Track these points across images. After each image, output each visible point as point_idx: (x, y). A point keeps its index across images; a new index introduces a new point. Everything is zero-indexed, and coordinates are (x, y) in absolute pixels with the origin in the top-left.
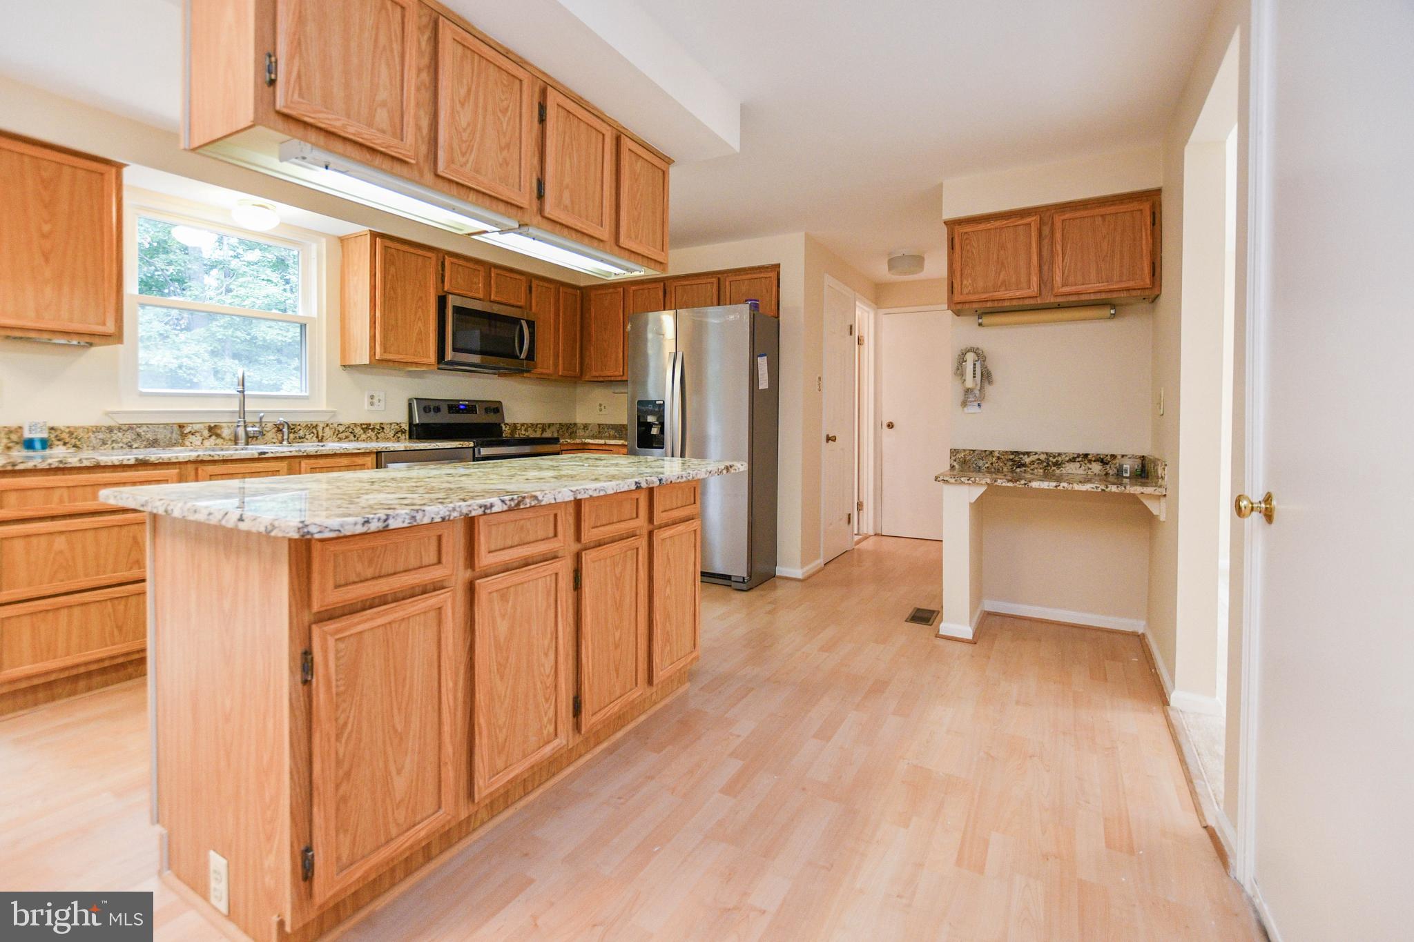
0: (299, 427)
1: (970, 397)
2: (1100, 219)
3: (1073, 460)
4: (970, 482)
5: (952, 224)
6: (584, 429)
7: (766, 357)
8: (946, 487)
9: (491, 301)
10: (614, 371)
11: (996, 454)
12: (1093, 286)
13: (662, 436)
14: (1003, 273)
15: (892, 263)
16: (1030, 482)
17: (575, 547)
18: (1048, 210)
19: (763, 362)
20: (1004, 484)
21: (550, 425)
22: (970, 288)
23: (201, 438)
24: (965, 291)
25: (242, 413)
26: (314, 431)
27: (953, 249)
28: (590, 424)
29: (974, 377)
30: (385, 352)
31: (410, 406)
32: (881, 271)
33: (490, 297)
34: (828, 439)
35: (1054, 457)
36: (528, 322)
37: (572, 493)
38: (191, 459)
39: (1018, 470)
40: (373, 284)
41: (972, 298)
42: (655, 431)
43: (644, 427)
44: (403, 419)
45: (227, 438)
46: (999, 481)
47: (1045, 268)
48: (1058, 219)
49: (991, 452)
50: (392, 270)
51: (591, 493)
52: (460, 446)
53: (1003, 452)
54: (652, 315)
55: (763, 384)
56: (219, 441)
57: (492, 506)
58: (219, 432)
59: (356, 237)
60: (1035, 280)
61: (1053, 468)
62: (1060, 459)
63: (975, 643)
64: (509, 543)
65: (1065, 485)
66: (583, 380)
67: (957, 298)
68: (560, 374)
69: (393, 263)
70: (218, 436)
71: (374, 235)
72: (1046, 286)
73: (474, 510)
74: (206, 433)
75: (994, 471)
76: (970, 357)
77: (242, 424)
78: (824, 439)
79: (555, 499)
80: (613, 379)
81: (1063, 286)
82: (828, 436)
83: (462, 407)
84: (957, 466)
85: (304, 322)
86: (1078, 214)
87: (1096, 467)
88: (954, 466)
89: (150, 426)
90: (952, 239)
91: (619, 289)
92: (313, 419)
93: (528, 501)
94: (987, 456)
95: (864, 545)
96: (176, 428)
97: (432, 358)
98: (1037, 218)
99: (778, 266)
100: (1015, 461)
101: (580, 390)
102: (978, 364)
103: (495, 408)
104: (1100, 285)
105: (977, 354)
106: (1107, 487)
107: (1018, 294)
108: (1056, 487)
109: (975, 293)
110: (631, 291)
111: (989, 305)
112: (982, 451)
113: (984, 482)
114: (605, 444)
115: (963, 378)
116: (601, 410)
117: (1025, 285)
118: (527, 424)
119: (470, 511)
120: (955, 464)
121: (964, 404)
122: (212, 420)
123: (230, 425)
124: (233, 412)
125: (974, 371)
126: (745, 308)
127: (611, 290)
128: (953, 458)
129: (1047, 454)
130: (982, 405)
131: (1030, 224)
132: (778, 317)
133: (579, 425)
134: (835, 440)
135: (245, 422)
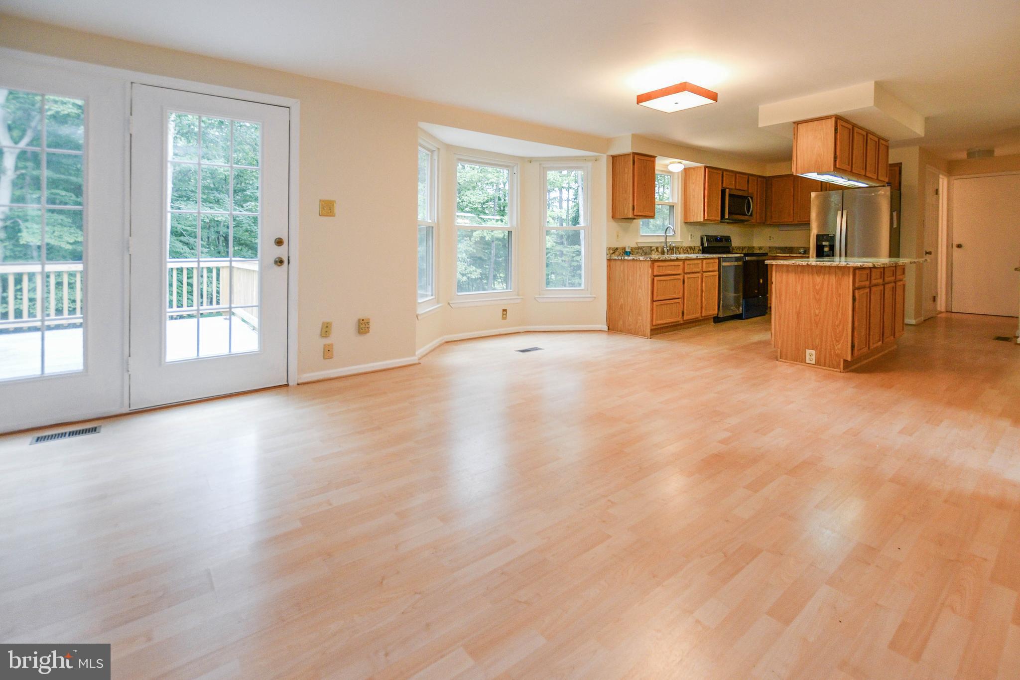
9: (737, 190)
10: (786, 219)
13: (832, 251)
19: (895, 213)
21: (745, 247)
23: (654, 252)
25: (666, 243)
26: (678, 249)
30: (708, 216)
31: (702, 239)
33: (736, 187)
36: (750, 197)
40: (705, 188)
42: (827, 248)
43: (821, 247)
44: (698, 244)
50: (710, 181)
56: (658, 253)
58: (659, 249)
59: (695, 168)
66: (766, 224)
69: (711, 178)
70: (658, 251)
71: (705, 167)
74: (656, 250)
77: (666, 246)
82: (926, 251)
83: (719, 239)
85: (673, 205)
89: (645, 247)
92: (677, 245)
96: (650, 247)
97: (719, 218)
99: (900, 163)
103: (728, 239)
118: (737, 247)
122: (658, 245)
123: (661, 247)
126: (888, 188)
127: (787, 178)
132: (900, 189)
134: (929, 253)
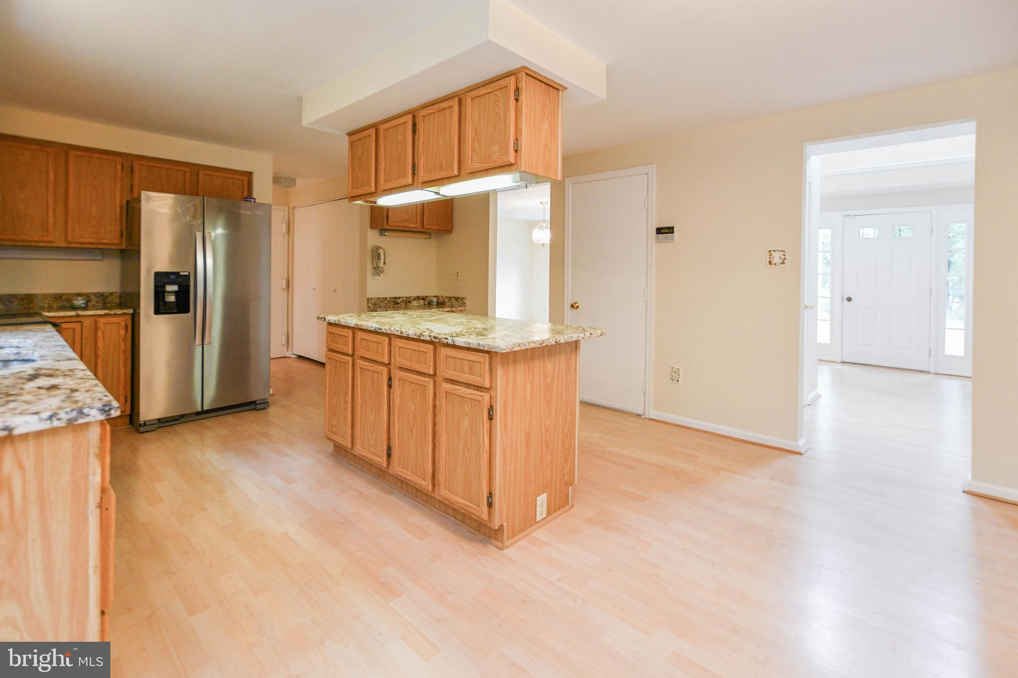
1: (377, 271)
3: (415, 300)
11: (388, 299)
49: (386, 298)
84: (372, 307)
87: (422, 302)
94: (384, 300)
99: (250, 174)
115: (374, 261)
128: (370, 302)
129: (406, 297)
130: (382, 275)
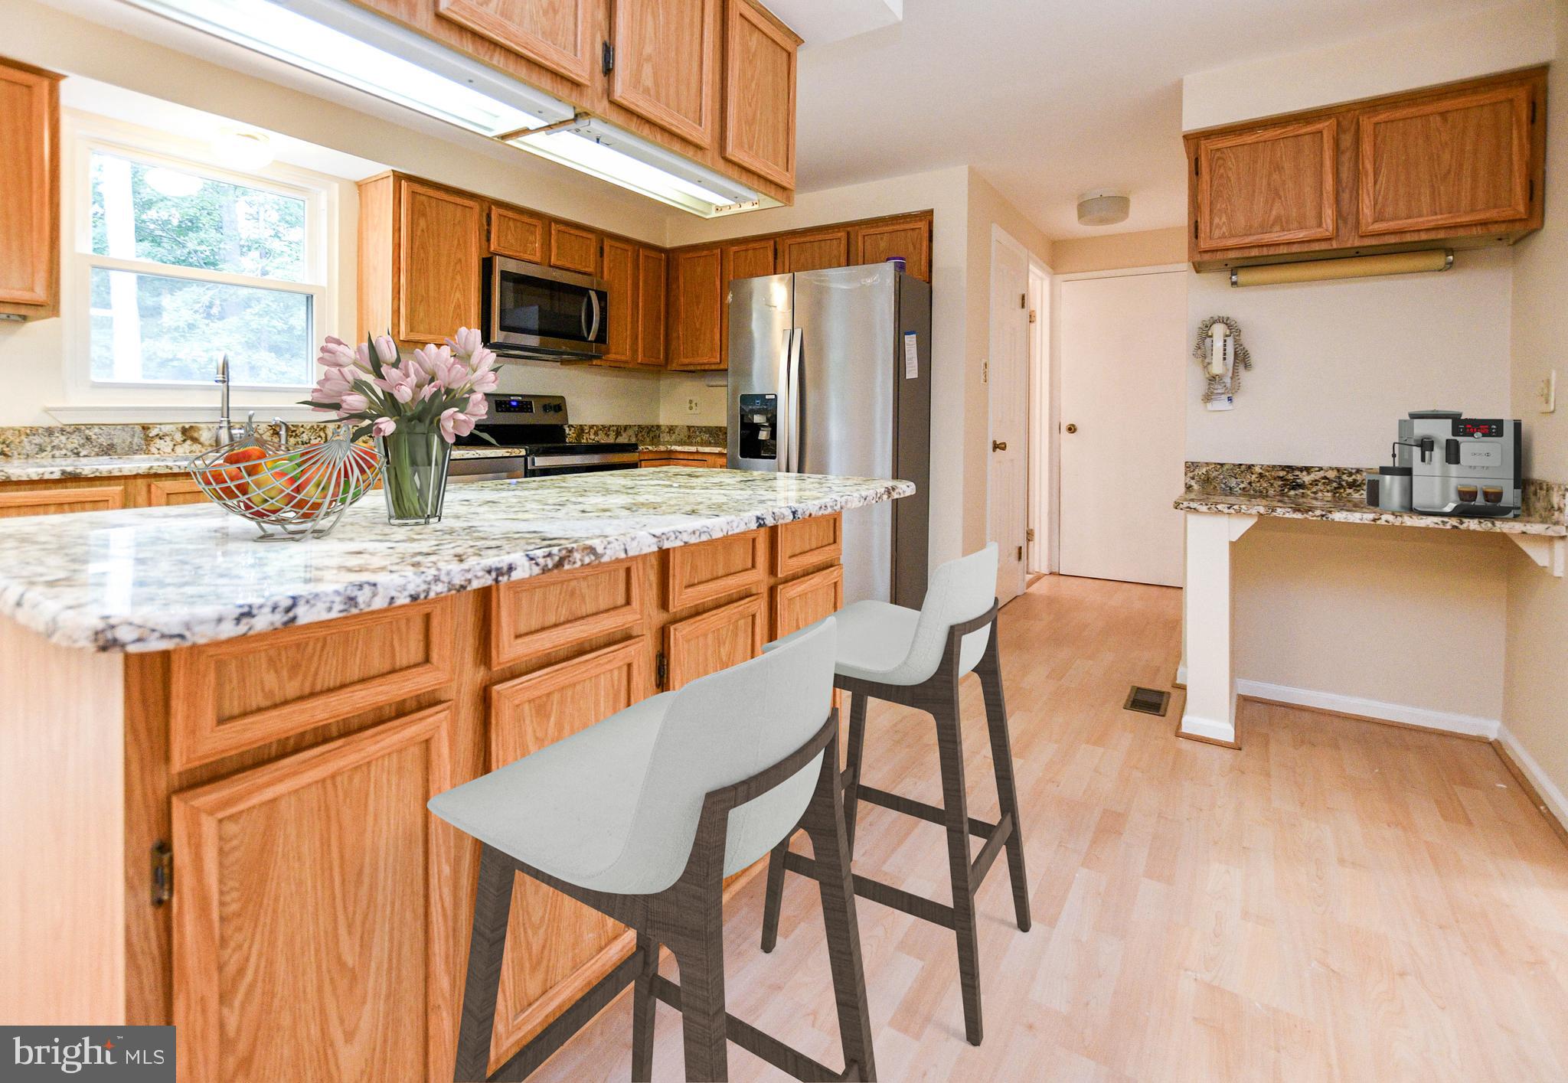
0: (302, 429)
1: (1214, 388)
2: (1438, 118)
4: (1232, 511)
5: (1195, 141)
6: (669, 432)
7: (914, 336)
8: (1192, 518)
9: (550, 266)
10: (707, 357)
11: (1258, 470)
12: (1425, 219)
13: (772, 442)
14: (1277, 205)
15: (1084, 209)
16: (1330, 512)
17: (658, 617)
18: (1348, 111)
19: (911, 341)
20: (1287, 515)
21: (626, 428)
22: (1224, 229)
23: (171, 444)
24: (1217, 233)
25: (226, 410)
26: (322, 434)
27: (1197, 174)
28: (676, 426)
29: (1225, 359)
30: (411, 331)
32: (1068, 222)
33: (550, 259)
34: (996, 446)
35: (1350, 474)
36: (597, 292)
37: (655, 540)
38: (141, 472)
39: (1292, 493)
40: (397, 241)
41: (1230, 242)
42: (763, 435)
43: (749, 430)
45: (207, 443)
46: (1279, 510)
47: (1346, 196)
48: (1367, 124)
49: (1251, 468)
50: (422, 223)
51: (686, 538)
52: (508, 455)
53: (1269, 466)
54: (757, 282)
55: (912, 372)
56: (196, 447)
57: (511, 569)
58: (196, 435)
59: (378, 180)
60: (1329, 213)
61: (1349, 491)
62: (1359, 477)
63: (1240, 749)
64: (552, 619)
65: (1391, 518)
66: (669, 368)
67: (1204, 245)
68: (639, 361)
69: (424, 215)
70: (195, 440)
71: (399, 177)
72: (1345, 222)
73: (477, 577)
74: (179, 437)
75: (1252, 493)
76: (1218, 330)
77: (225, 424)
78: (990, 446)
79: (626, 551)
80: (707, 367)
81: (1375, 221)
82: (994, 442)
83: (514, 404)
84: (1196, 487)
85: (310, 292)
86: (1399, 114)
88: (1191, 486)
89: (103, 427)
90: (1197, 160)
91: (715, 251)
92: (321, 419)
93: (577, 556)
94: (1242, 472)
95: (1035, 589)
96: (138, 429)
98: (1333, 121)
99: (930, 213)
100: (1287, 480)
101: (664, 384)
102: (1230, 341)
103: (557, 405)
104: (1439, 217)
105: (1229, 326)
106: (1462, 523)
107: (1301, 235)
108: (1375, 520)
109: (1232, 236)
110: (732, 253)
111: (1254, 252)
112: (1234, 465)
113: (1254, 511)
114: (697, 452)
115: (1207, 360)
116: (691, 408)
117: (1312, 221)
118: (597, 426)
119: (470, 581)
120: (1193, 483)
121: (1208, 398)
122: (187, 420)
123: (211, 426)
124: (215, 409)
125: (1225, 350)
126: (889, 267)
127: (705, 253)
128: (1191, 475)
129: (1336, 470)
130: (1235, 400)
131: (1321, 132)
132: (930, 282)
133: (663, 428)
134: (1004, 449)
135: (229, 422)
